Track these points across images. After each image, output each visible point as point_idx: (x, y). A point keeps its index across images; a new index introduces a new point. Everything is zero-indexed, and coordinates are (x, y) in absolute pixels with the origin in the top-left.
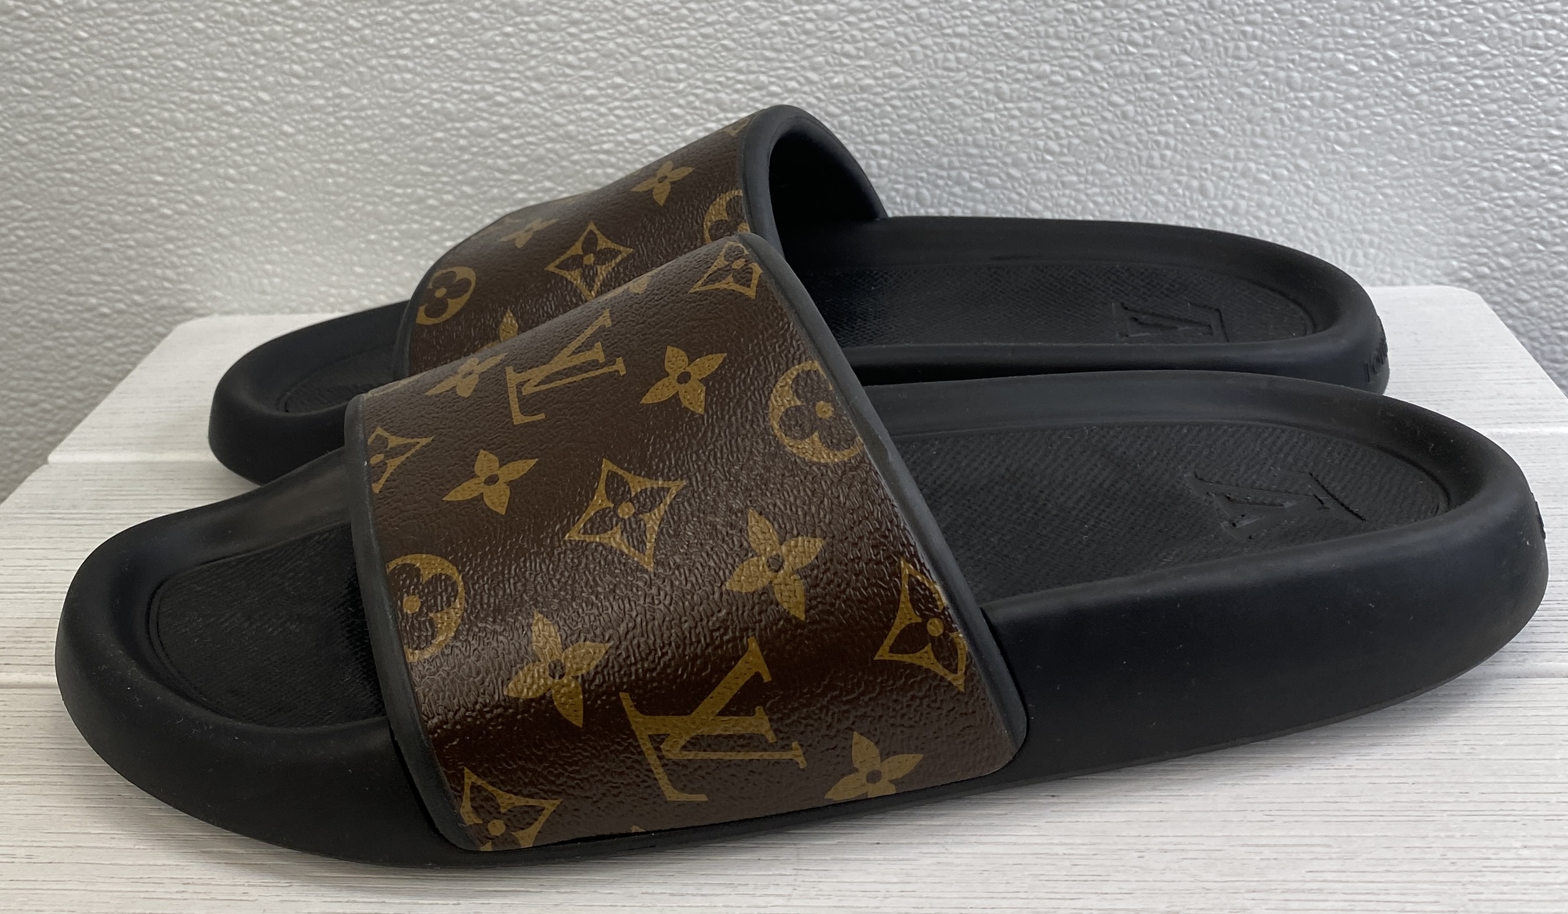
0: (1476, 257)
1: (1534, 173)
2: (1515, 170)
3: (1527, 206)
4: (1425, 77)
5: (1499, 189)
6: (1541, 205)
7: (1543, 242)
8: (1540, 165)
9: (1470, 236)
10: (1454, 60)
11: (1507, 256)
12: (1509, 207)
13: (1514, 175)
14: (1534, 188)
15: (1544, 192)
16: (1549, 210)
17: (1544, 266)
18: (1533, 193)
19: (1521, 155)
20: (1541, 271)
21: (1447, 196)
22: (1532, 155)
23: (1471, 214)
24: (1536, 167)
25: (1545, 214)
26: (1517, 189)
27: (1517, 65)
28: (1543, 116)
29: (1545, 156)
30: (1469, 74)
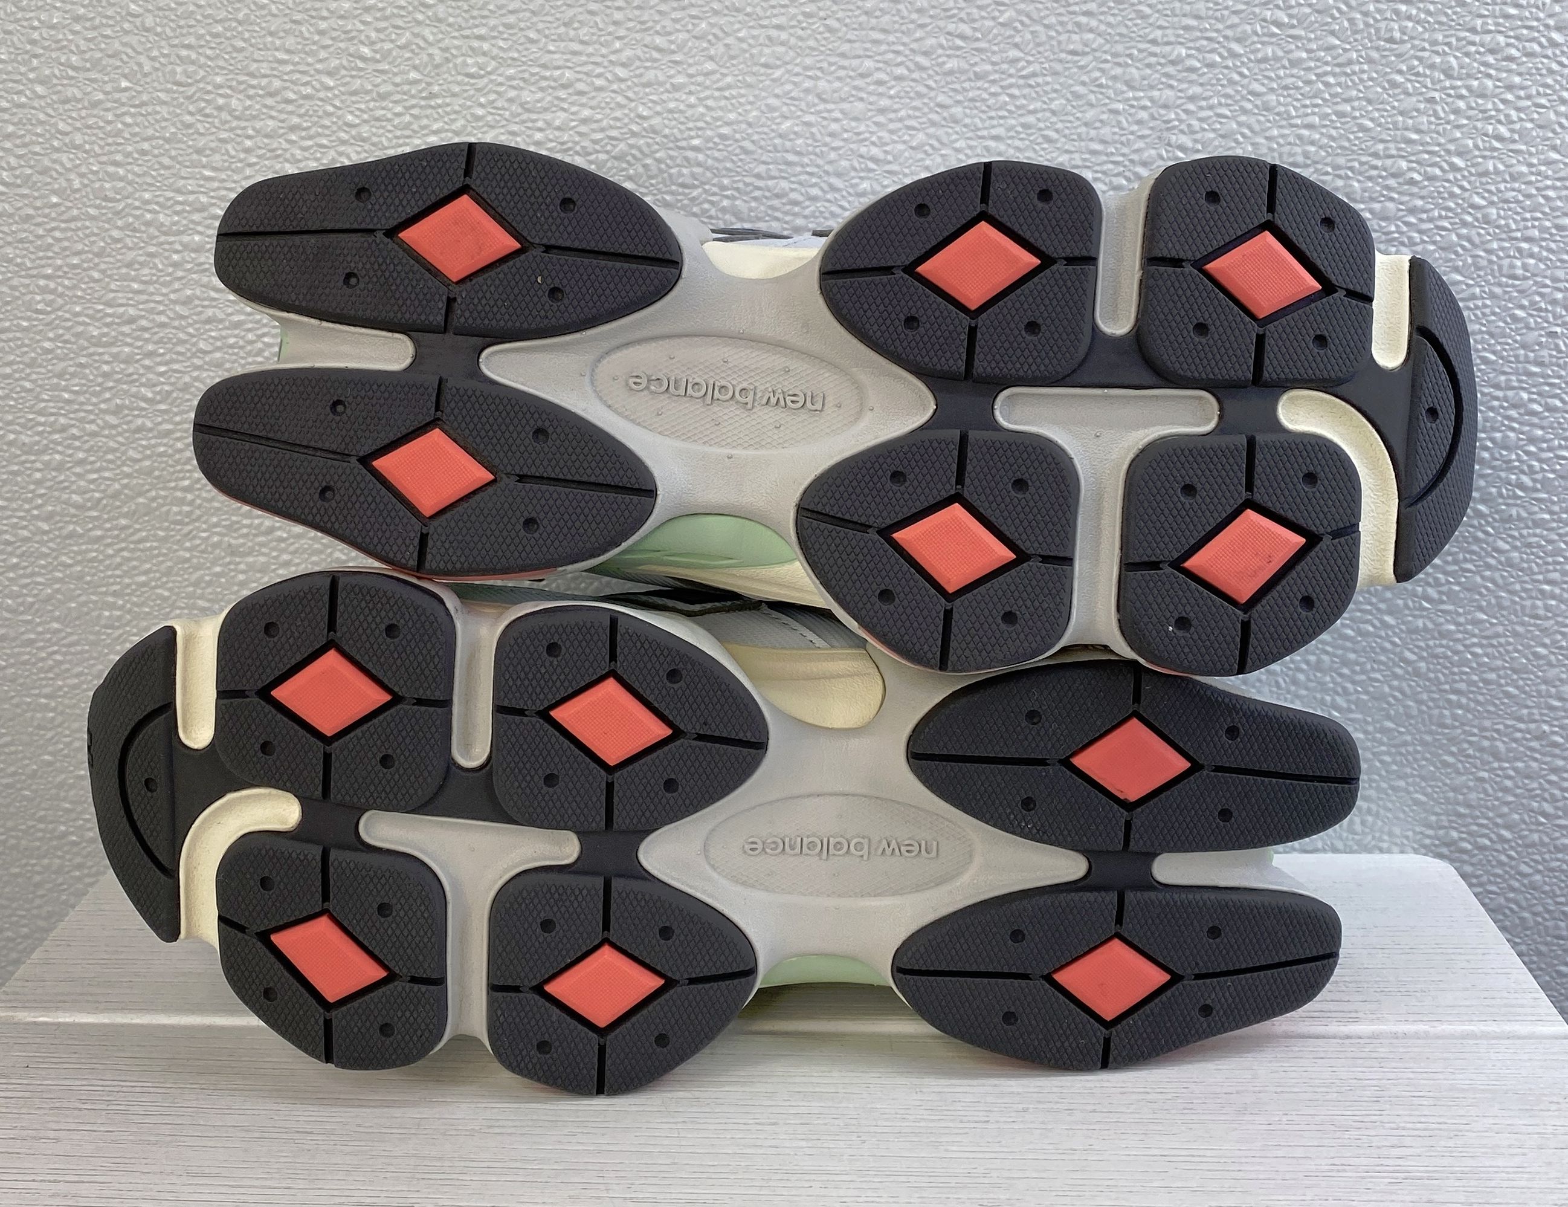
0: (1475, 828)
1: (1535, 744)
2: (1515, 740)
3: (1528, 777)
4: (1422, 644)
5: (1499, 759)
6: (1543, 777)
7: (1544, 814)
8: (1541, 736)
9: (1469, 806)
10: (1453, 627)
11: (1508, 827)
12: (1510, 778)
13: (1514, 745)
14: (1535, 760)
15: (1545, 763)
16: (1550, 782)
17: (1546, 840)
18: (1534, 765)
19: (1522, 726)
20: (1543, 844)
21: (1446, 764)
22: (1533, 726)
23: (1471, 784)
24: (1537, 738)
25: (1547, 786)
26: (1517, 759)
27: (1516, 634)
28: (1543, 687)
29: (1546, 728)
30: (1468, 642)
